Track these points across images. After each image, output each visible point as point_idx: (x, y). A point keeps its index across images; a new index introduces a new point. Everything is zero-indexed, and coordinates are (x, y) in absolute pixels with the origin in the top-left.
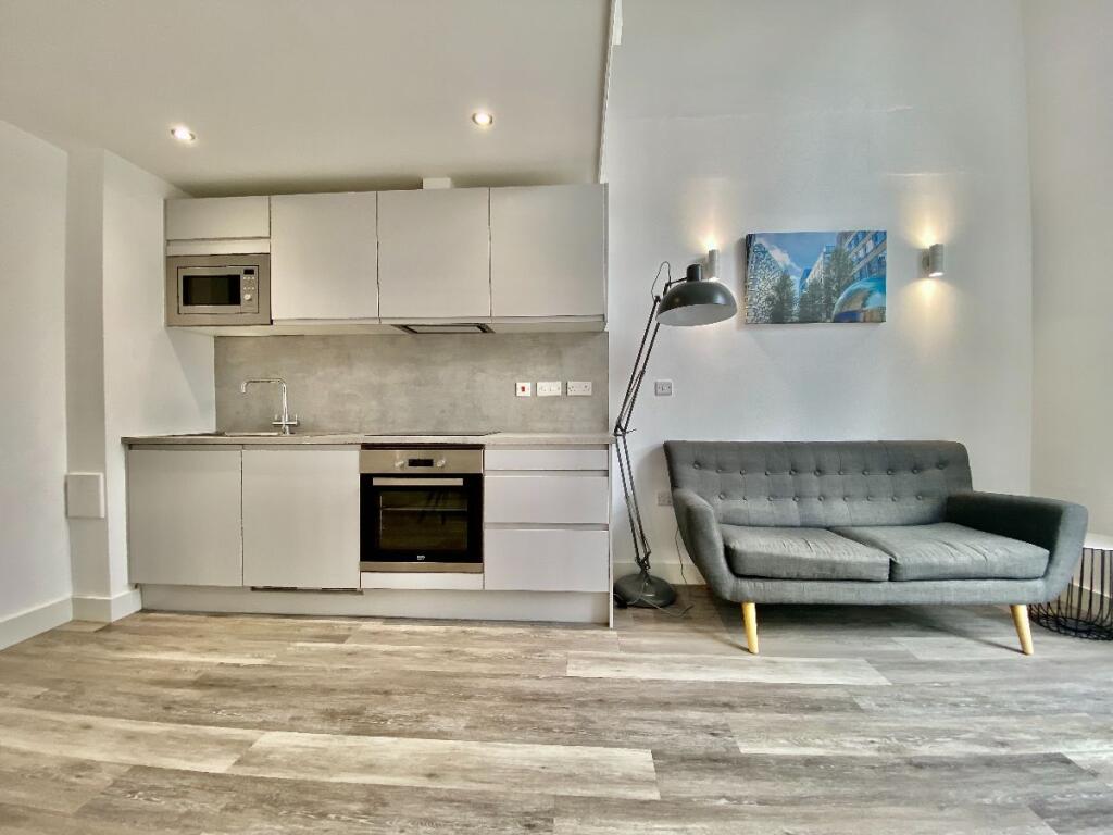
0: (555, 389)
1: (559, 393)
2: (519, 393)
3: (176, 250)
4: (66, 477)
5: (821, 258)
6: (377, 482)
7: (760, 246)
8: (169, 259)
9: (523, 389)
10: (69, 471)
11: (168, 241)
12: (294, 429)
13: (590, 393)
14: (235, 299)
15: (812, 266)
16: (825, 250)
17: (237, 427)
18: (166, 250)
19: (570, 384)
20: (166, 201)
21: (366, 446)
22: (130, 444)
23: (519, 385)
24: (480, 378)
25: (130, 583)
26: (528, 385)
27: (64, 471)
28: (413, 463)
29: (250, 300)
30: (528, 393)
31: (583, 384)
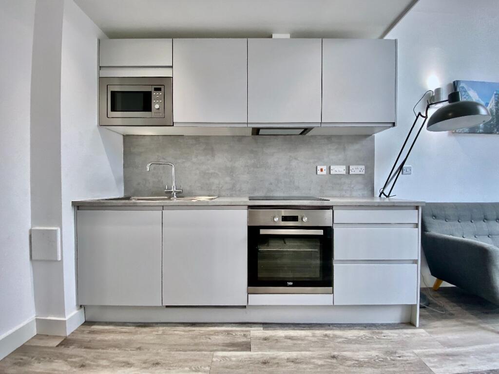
0: (342, 170)
1: (344, 172)
2: (319, 172)
3: (106, 73)
4: (31, 231)
5: (493, 97)
6: (263, 232)
7: (463, 88)
8: (101, 79)
9: (322, 170)
10: (32, 227)
11: (100, 67)
12: (180, 195)
13: (363, 173)
14: (147, 107)
15: (490, 101)
16: (495, 93)
17: (137, 193)
18: (99, 74)
19: (351, 168)
20: (99, 41)
21: (250, 207)
22: (78, 206)
23: (319, 168)
24: (294, 163)
25: (77, 305)
26: (324, 168)
27: (29, 225)
28: (285, 219)
29: (158, 109)
30: (324, 172)
31: (360, 167)
